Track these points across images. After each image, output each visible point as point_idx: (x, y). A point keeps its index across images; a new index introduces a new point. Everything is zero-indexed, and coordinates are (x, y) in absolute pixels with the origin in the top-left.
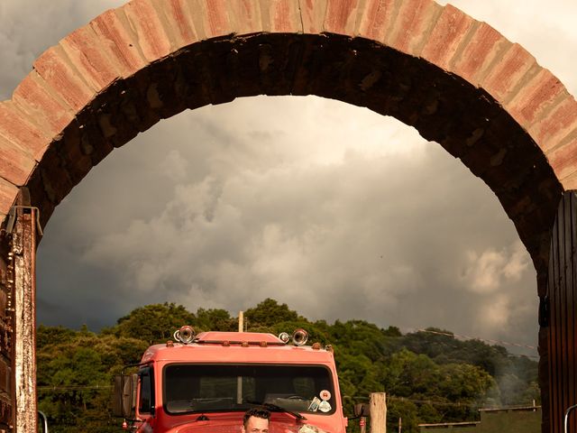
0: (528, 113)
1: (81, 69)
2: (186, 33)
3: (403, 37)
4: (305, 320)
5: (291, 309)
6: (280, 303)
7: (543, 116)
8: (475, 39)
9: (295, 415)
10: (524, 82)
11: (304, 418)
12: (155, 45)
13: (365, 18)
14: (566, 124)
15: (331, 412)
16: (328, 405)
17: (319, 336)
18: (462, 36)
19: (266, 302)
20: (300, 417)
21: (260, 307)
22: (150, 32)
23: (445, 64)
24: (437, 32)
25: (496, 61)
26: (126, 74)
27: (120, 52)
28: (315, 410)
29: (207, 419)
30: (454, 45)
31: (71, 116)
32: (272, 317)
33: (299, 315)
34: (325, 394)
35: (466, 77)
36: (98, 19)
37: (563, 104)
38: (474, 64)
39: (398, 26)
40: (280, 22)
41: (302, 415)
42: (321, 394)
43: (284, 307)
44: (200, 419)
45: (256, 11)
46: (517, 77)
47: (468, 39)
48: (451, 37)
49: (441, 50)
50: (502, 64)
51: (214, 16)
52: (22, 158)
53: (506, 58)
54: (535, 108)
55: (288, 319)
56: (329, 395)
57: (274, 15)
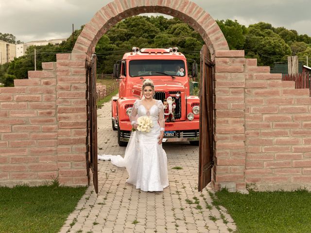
0: (202, 22)
1: (105, 16)
2: (127, 7)
3: (174, 6)
7: (206, 23)
8: (190, 6)
10: (201, 15)
11: (175, 78)
12: (120, 10)
13: (166, 2)
14: (211, 25)
18: (188, 5)
22: (119, 7)
23: (184, 12)
24: (182, 5)
25: (195, 11)
26: (114, 16)
27: (113, 11)
30: (186, 7)
31: (102, 26)
35: (188, 15)
36: (108, 5)
37: (210, 20)
38: (190, 12)
39: (173, 3)
40: (147, 4)
45: (142, 1)
46: (200, 15)
47: (189, 6)
48: (185, 6)
49: (183, 9)
50: (196, 12)
51: (133, 4)
52: (92, 35)
53: (197, 10)
54: (203, 21)
57: (146, 2)
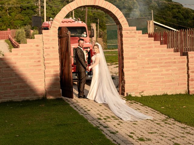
13: (97, 3)
14: (120, 14)
15: (86, 37)
25: (112, 7)
26: (71, 10)
39: (101, 4)
40: (88, 4)
45: (85, 3)
46: (114, 9)
47: (109, 5)
51: (81, 4)
56: (86, 33)
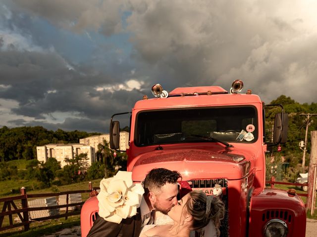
4: (298, 103)
5: (292, 99)
6: (287, 97)
9: (225, 144)
11: (232, 146)
15: (253, 141)
16: (252, 135)
17: (304, 110)
19: (281, 97)
20: (228, 145)
21: (278, 99)
28: (241, 140)
29: (161, 148)
32: (283, 103)
33: (295, 102)
34: (251, 127)
41: (230, 144)
42: (247, 128)
43: (289, 98)
44: (157, 149)
55: (290, 103)
56: (254, 128)
